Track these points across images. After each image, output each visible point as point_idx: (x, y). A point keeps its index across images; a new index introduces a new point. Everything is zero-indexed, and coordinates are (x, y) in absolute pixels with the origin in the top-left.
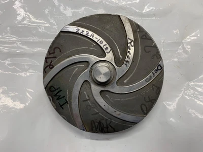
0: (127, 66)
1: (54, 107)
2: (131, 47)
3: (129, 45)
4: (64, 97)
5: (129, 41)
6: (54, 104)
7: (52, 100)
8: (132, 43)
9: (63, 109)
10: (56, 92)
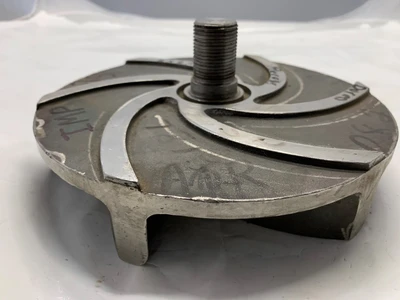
0: (275, 84)
1: (37, 135)
4: (88, 120)
6: (42, 132)
7: (41, 125)
9: (68, 139)
10: (68, 113)
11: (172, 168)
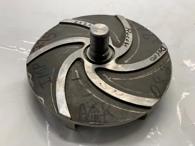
0: (126, 46)
1: (31, 85)
2: (129, 33)
3: (126, 32)
4: (48, 74)
5: (126, 29)
6: (32, 83)
7: (31, 78)
8: (130, 31)
9: (43, 88)
10: (40, 69)
11: (82, 107)
